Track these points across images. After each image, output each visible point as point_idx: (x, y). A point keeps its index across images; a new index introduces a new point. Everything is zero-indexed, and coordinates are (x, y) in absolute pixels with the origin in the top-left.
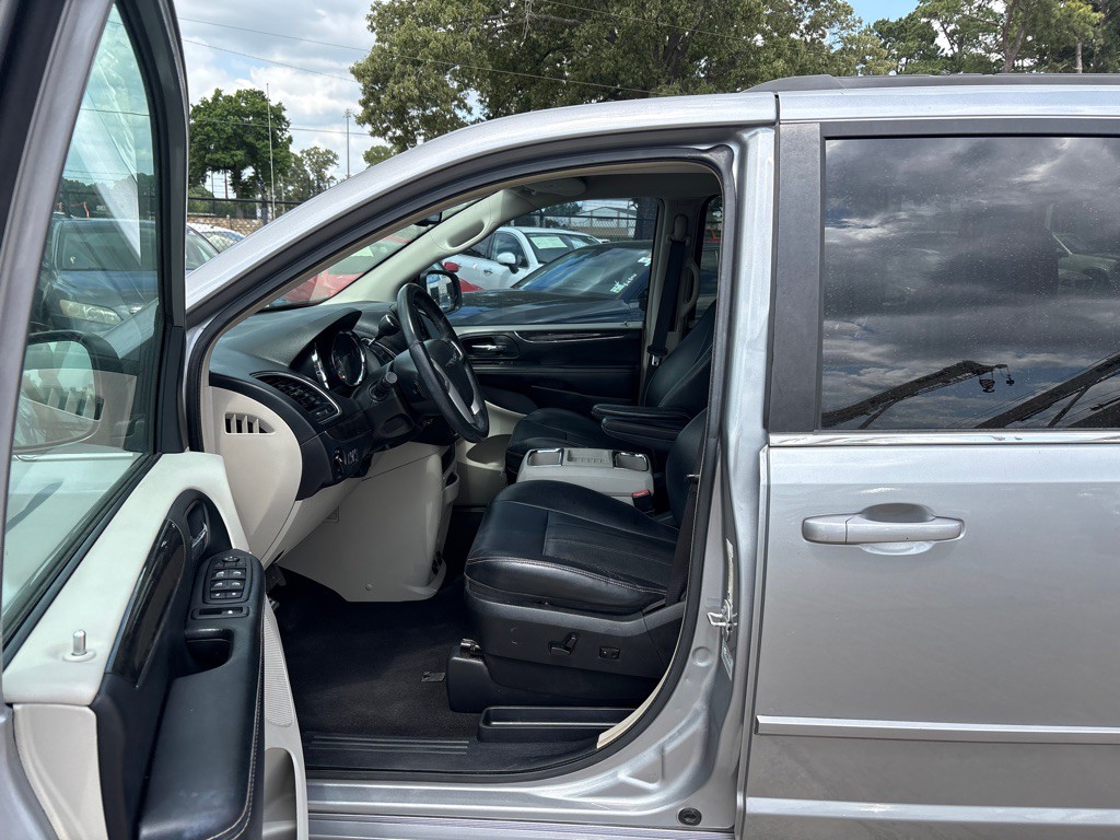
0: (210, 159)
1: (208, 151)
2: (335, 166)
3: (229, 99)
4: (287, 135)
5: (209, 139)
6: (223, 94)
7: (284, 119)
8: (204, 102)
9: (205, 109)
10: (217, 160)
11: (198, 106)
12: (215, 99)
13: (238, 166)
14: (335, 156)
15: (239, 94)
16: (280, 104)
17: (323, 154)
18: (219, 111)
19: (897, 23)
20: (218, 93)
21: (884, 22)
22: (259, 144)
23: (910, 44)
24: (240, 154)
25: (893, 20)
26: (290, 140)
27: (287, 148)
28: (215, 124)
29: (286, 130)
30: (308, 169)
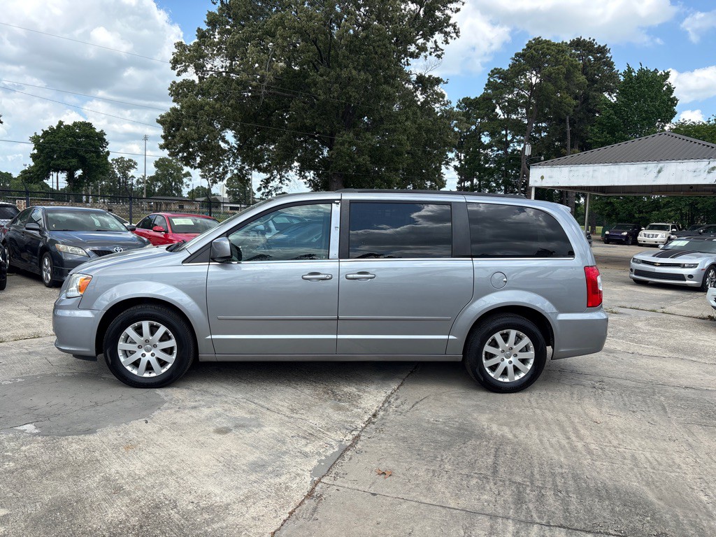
0: (54, 164)
1: (52, 158)
2: (135, 170)
3: (68, 127)
4: (106, 150)
5: (53, 151)
6: (64, 124)
7: (105, 140)
8: (51, 129)
9: (52, 133)
10: (58, 165)
11: (47, 131)
12: (59, 127)
13: (72, 169)
14: (135, 164)
15: (75, 124)
16: (102, 131)
17: (127, 162)
18: (61, 134)
19: (474, 99)
20: (61, 123)
21: (468, 99)
22: (87, 156)
23: (481, 112)
24: (74, 161)
25: (472, 98)
26: (108, 153)
27: (106, 159)
28: (58, 142)
29: (105, 147)
30: (116, 171)
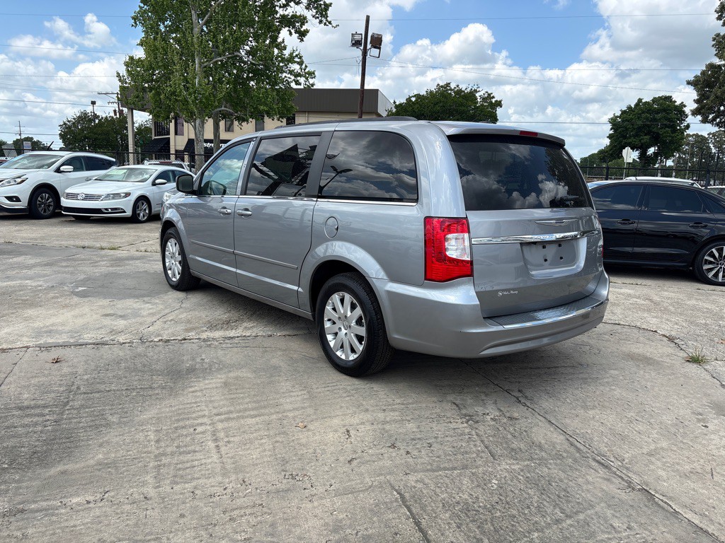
3: (646, 104)
4: (685, 124)
6: (643, 101)
7: (685, 113)
8: (629, 108)
9: (629, 112)
11: (625, 110)
12: (637, 105)
13: (645, 146)
15: (654, 100)
16: (682, 103)
20: (640, 100)
24: (646, 138)
29: (684, 120)
30: (711, 145)
